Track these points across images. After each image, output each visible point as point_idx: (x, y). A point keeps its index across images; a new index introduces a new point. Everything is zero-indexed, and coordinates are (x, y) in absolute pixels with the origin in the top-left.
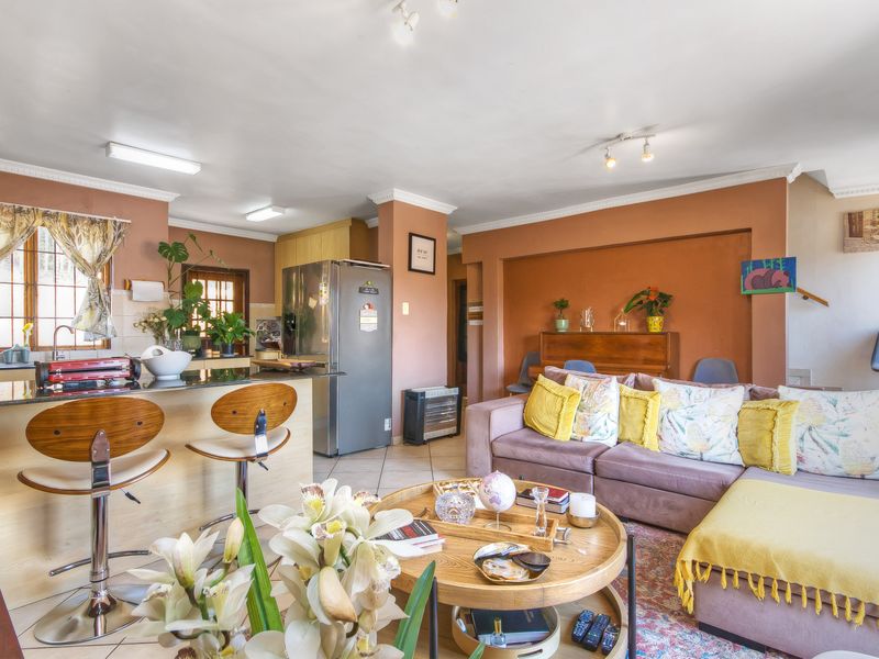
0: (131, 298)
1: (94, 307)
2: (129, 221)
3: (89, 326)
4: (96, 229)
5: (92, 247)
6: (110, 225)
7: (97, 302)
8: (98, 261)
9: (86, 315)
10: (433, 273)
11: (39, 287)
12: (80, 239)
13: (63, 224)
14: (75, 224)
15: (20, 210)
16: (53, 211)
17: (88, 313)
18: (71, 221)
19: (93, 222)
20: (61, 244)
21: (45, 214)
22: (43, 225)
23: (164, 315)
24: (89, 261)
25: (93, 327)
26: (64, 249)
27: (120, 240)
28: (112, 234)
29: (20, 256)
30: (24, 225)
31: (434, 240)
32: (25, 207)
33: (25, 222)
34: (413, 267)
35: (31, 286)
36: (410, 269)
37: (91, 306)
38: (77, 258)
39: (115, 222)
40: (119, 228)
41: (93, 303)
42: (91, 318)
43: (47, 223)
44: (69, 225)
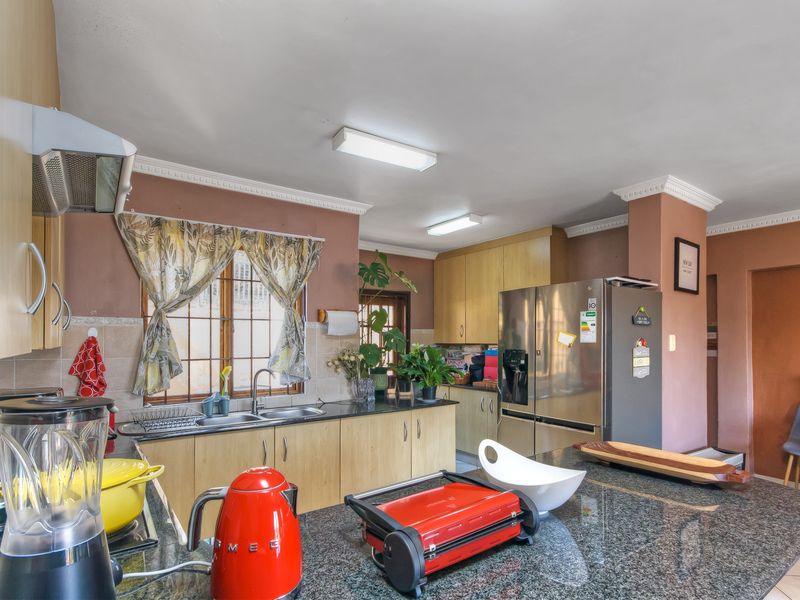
0: (325, 332)
1: (291, 344)
2: (323, 240)
3: (286, 367)
4: (291, 250)
5: (287, 272)
6: (306, 244)
7: (294, 338)
8: (294, 288)
9: (282, 354)
10: (696, 293)
11: (235, 322)
12: (276, 263)
13: (260, 245)
14: (272, 245)
15: (219, 231)
16: (252, 230)
17: (285, 351)
18: (269, 242)
19: (289, 242)
20: (259, 270)
21: (244, 234)
22: (242, 248)
23: (360, 352)
24: (285, 289)
25: (291, 368)
26: (262, 275)
27: (315, 263)
28: (307, 255)
29: (216, 284)
30: (224, 249)
31: (697, 247)
32: (225, 227)
33: (224, 245)
34: (681, 285)
35: (227, 321)
36: (677, 288)
37: (288, 344)
38: (273, 286)
39: (310, 241)
40: (314, 248)
41: (289, 339)
42: (288, 357)
43: (246, 246)
44: (266, 247)
